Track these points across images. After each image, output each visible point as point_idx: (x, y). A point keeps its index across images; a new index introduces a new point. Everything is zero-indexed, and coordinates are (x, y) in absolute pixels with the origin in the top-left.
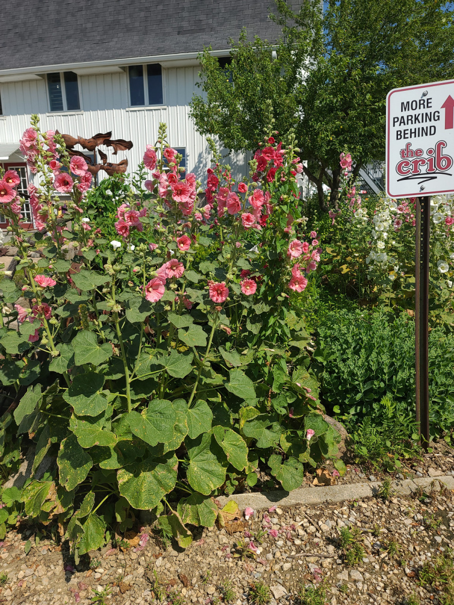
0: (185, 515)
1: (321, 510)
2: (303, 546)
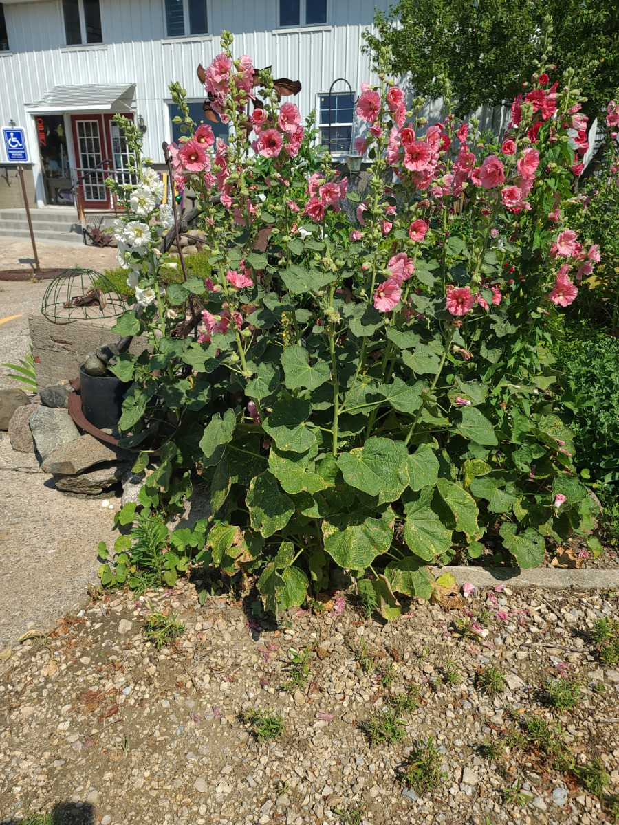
0: (396, 581)
1: (563, 596)
2: (542, 636)
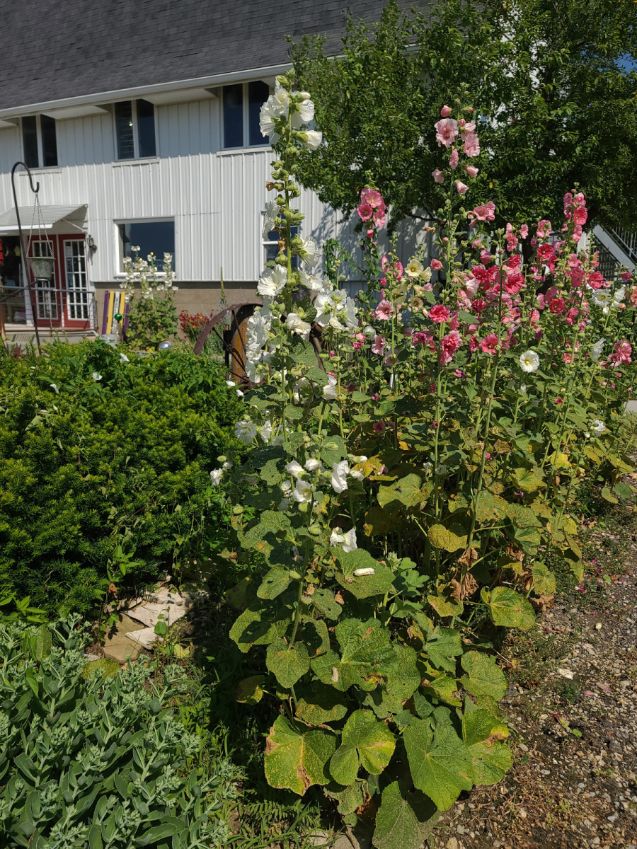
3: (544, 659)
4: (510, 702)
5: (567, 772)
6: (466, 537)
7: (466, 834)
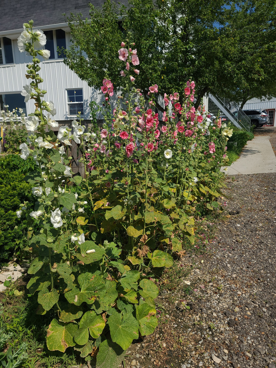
3: (180, 278)
4: (163, 297)
5: (184, 324)
6: (142, 230)
7: (140, 357)
